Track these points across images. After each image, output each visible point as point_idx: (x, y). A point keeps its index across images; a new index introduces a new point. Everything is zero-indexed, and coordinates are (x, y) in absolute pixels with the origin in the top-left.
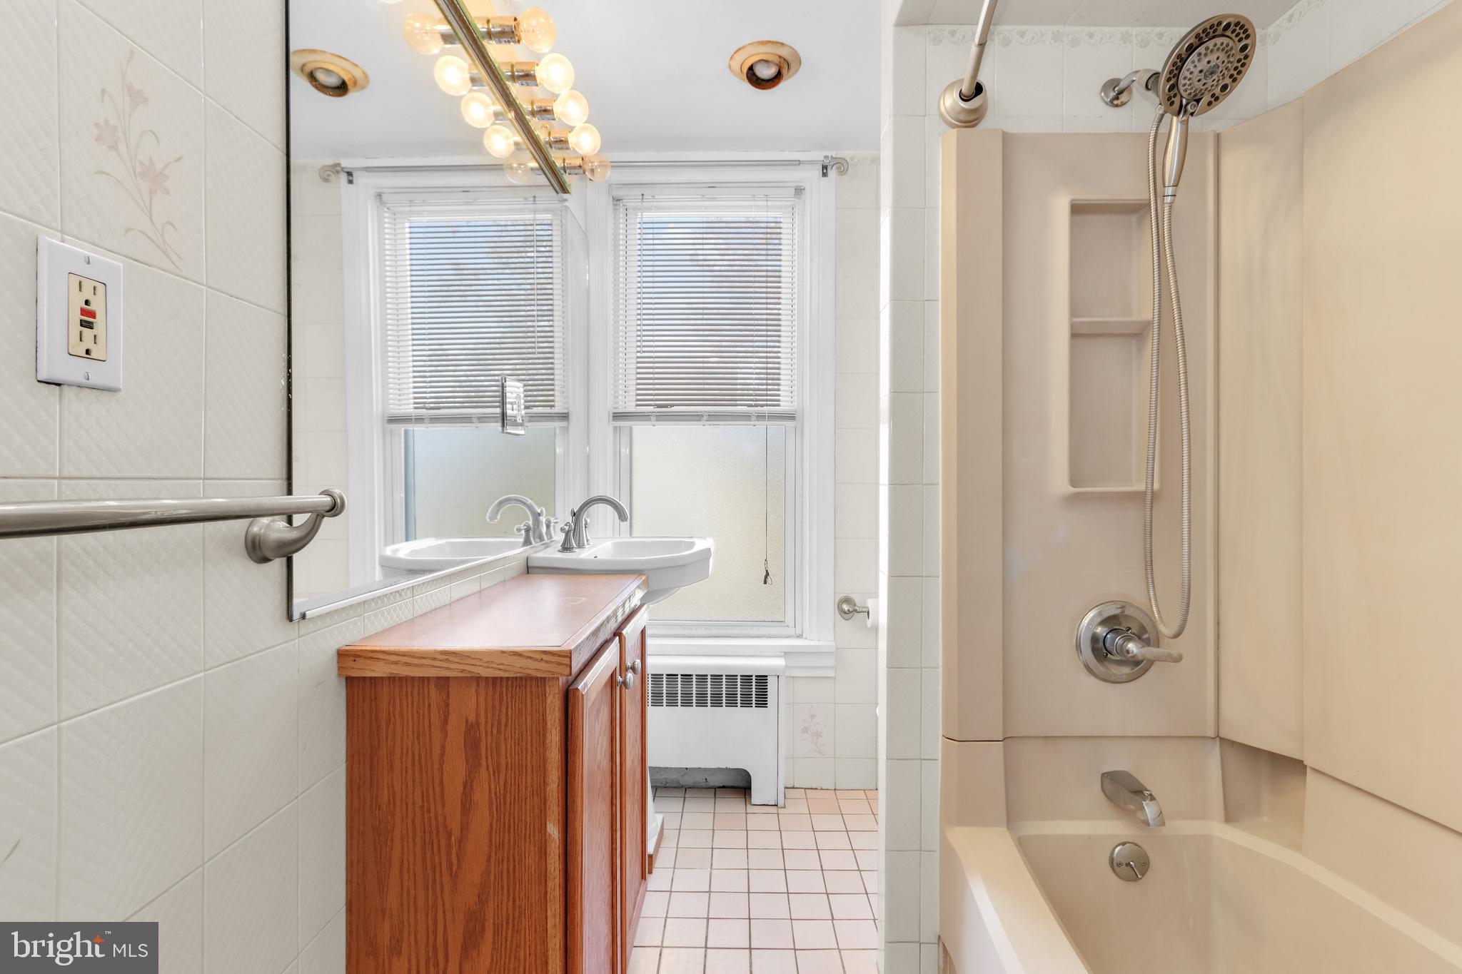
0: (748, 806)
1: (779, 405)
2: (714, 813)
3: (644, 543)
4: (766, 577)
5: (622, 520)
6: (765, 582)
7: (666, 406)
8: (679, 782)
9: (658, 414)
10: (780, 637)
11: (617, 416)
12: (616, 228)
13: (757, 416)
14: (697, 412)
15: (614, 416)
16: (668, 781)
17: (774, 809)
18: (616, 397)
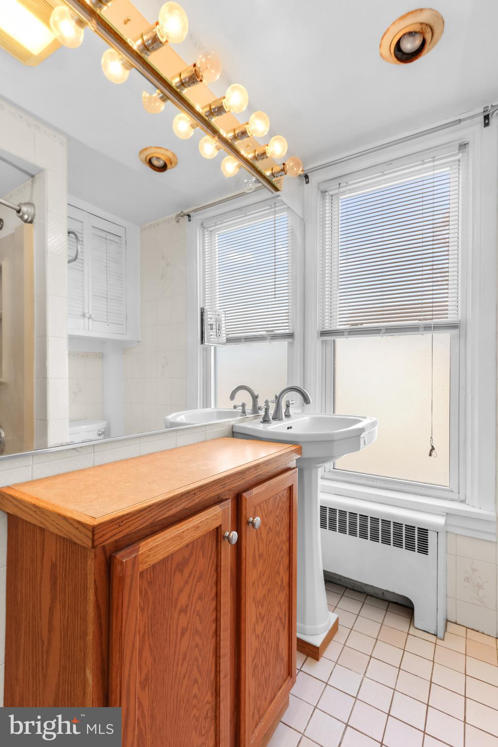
0: (412, 628)
1: (447, 318)
2: (382, 624)
3: (345, 419)
4: (431, 451)
5: (307, 403)
6: (430, 455)
7: (357, 324)
8: (363, 590)
9: (349, 330)
10: (446, 499)
11: (323, 333)
12: (324, 211)
13: (425, 327)
14: (377, 327)
15: (321, 334)
16: (355, 586)
17: (433, 639)
18: (323, 321)
